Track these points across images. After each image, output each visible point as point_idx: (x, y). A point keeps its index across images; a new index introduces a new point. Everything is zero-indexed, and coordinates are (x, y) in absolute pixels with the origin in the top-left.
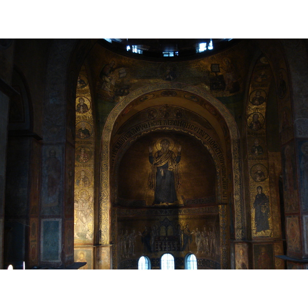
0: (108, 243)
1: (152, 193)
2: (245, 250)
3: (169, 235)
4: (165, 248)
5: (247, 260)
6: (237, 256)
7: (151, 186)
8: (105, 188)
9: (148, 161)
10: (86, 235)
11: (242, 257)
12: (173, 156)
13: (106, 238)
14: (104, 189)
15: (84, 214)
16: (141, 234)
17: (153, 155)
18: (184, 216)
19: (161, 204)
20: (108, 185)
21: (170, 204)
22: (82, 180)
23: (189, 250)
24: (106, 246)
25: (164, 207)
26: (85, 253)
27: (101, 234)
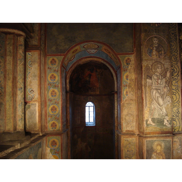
0: (180, 130)
8: (175, 63)
10: (163, 122)
15: (160, 94)
22: (155, 49)
26: (163, 144)
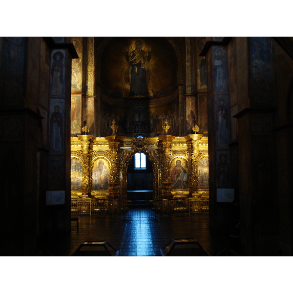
0: (92, 95)
1: (128, 87)
2: (193, 101)
3: (141, 121)
4: (138, 131)
5: (194, 109)
6: (187, 106)
7: (127, 80)
9: (125, 59)
11: (191, 107)
12: (145, 55)
13: (91, 91)
14: (90, 56)
16: (119, 119)
17: (129, 54)
18: (153, 106)
19: (135, 96)
20: (93, 53)
21: (142, 96)
23: (157, 131)
24: (91, 97)
25: (137, 99)
27: (87, 88)
